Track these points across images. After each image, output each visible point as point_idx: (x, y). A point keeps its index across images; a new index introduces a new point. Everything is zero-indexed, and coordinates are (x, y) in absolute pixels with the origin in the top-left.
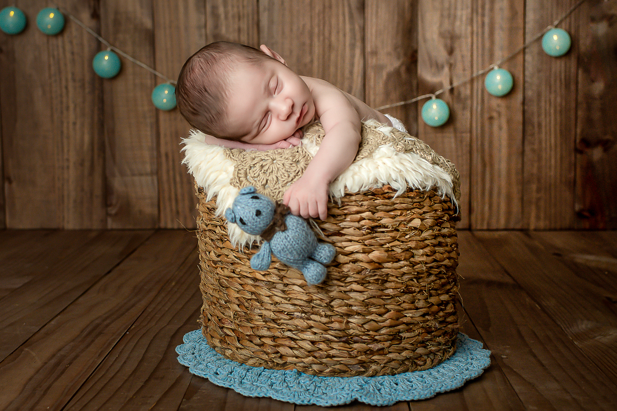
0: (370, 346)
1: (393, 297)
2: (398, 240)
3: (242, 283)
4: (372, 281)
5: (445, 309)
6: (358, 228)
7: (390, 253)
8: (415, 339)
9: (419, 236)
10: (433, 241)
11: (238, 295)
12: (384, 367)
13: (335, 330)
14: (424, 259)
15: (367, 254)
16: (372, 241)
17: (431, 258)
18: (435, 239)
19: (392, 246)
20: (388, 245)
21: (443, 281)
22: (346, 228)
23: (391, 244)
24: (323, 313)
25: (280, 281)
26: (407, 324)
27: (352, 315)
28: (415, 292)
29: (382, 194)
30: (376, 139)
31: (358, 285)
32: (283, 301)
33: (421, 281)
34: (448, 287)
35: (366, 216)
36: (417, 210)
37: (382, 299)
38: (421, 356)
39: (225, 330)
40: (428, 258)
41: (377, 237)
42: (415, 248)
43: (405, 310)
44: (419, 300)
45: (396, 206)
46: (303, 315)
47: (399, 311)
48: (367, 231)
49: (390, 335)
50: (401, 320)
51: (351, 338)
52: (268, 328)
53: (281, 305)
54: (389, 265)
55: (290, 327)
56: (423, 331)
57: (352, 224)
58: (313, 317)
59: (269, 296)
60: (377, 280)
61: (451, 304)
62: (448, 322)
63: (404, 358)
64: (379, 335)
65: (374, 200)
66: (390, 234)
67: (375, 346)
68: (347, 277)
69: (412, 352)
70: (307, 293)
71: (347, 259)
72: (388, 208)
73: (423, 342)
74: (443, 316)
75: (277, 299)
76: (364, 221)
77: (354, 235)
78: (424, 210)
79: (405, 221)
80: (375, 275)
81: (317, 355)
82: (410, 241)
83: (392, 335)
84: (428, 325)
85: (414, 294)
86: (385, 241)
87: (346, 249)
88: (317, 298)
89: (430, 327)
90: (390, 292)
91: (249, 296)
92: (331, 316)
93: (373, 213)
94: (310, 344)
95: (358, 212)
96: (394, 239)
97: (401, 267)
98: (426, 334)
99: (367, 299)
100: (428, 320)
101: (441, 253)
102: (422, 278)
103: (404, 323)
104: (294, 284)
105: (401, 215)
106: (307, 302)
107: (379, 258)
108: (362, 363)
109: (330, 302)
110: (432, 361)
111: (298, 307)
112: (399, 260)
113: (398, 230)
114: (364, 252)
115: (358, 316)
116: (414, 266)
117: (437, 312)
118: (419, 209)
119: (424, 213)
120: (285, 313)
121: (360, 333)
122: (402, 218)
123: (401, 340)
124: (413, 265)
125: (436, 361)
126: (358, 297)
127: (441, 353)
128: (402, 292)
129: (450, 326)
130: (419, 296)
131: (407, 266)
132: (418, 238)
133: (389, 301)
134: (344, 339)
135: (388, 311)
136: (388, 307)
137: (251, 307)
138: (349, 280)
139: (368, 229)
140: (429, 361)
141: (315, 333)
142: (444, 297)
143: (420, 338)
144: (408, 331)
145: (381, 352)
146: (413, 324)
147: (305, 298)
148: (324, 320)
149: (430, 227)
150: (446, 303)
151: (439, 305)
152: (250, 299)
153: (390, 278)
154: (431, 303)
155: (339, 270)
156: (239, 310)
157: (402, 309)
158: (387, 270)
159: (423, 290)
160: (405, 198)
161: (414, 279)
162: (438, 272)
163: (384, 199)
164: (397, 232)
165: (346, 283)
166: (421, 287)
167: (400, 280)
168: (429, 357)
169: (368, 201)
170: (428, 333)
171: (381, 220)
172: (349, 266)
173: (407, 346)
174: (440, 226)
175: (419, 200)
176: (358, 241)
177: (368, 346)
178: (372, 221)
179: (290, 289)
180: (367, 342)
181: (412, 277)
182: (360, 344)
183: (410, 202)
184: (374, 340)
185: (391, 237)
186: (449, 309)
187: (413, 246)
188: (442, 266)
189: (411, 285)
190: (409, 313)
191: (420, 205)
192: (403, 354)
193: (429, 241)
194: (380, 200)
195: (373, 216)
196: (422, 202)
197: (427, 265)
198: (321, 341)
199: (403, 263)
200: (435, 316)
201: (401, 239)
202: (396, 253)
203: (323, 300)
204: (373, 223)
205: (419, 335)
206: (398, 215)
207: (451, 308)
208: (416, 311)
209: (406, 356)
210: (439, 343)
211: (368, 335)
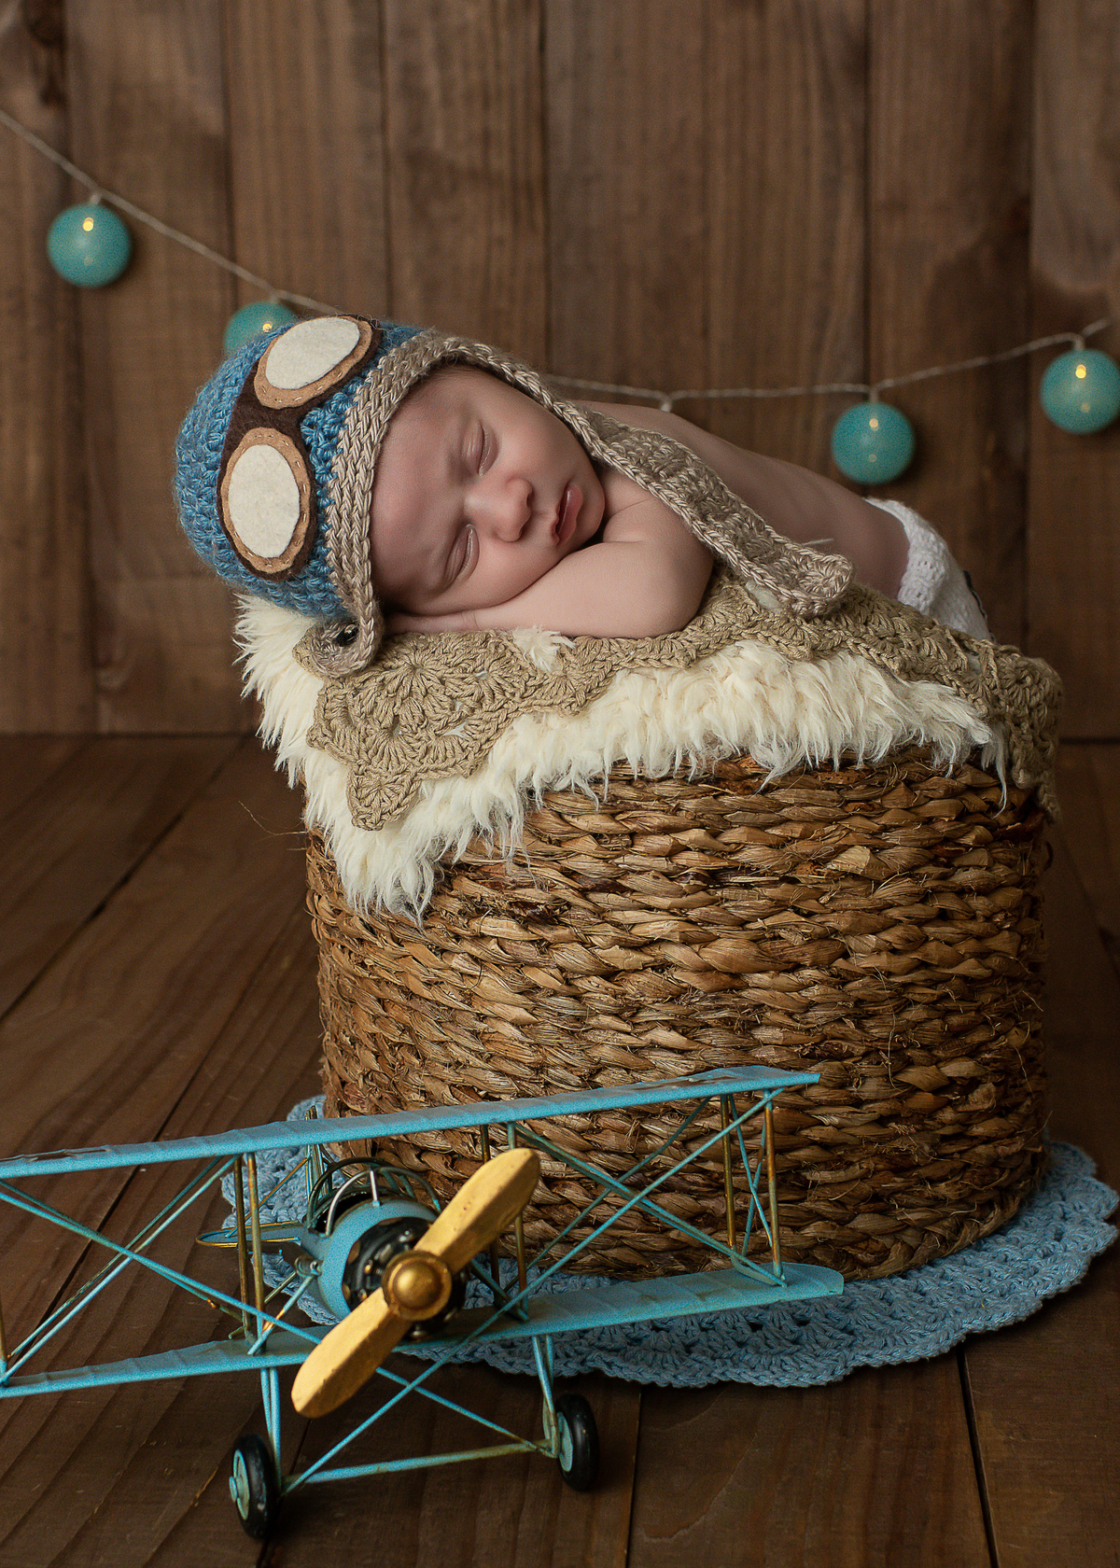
0: (704, 1203)
2: (797, 911)
3: (381, 995)
4: (710, 1022)
5: (966, 1101)
6: (667, 875)
7: (767, 945)
8: (848, 1189)
9: (867, 896)
10: (918, 910)
11: (375, 1029)
13: (608, 1152)
14: (881, 961)
15: (696, 948)
16: (712, 910)
17: (904, 960)
18: (923, 901)
19: (773, 927)
20: (759, 924)
21: (955, 1020)
22: (634, 872)
23: (769, 922)
25: (465, 1007)
26: (824, 1145)
27: (654, 1115)
28: (852, 1056)
29: (739, 780)
31: (673, 1033)
32: (474, 1060)
33: (868, 1024)
34: (978, 1037)
35: (691, 842)
36: (858, 821)
38: (866, 1237)
40: (895, 959)
41: (727, 900)
42: (846, 933)
43: (819, 1104)
44: (864, 1077)
45: (785, 812)
48: (692, 882)
50: (805, 1132)
53: (469, 1071)
54: (764, 979)
56: (880, 1166)
57: (648, 862)
59: (441, 1043)
60: (726, 1021)
61: (990, 1085)
62: (972, 1138)
65: (715, 797)
66: (768, 892)
68: (638, 1010)
69: (833, 1228)
70: (531, 1045)
71: (639, 961)
72: (762, 818)
73: (876, 1197)
74: (952, 1123)
75: (457, 1052)
76: (686, 855)
77: (655, 894)
78: (883, 821)
79: (816, 854)
80: (719, 1009)
81: (558, 1216)
82: (834, 911)
84: (897, 1149)
85: (849, 1062)
86: (752, 912)
87: (636, 930)
88: (557, 1061)
89: (907, 1155)
91: (394, 1035)
95: (665, 830)
96: (780, 906)
97: (806, 987)
98: (890, 1174)
100: (897, 1136)
101: (947, 943)
102: (874, 1014)
103: (814, 1143)
104: (498, 1018)
105: (802, 837)
106: (532, 1069)
107: (728, 960)
109: (591, 1075)
110: (911, 1251)
111: (510, 1081)
112: (796, 967)
113: (794, 881)
114: (686, 942)
115: (672, 1116)
116: (844, 984)
117: (931, 1114)
118: (869, 818)
119: (886, 829)
120: (481, 1093)
122: (806, 847)
123: (804, 1187)
124: (841, 979)
125: (923, 1252)
126: (671, 1067)
127: (945, 1228)
128: (807, 1056)
129: (981, 1149)
130: (864, 1067)
131: (822, 982)
132: (863, 902)
137: (401, 1066)
138: (644, 1016)
139: (697, 876)
140: (896, 1254)
142: (958, 1069)
143: (866, 1187)
144: (827, 1165)
146: (844, 1144)
147: (529, 1056)
149: (904, 869)
150: (971, 1084)
151: (936, 1091)
152: (400, 1045)
153: (768, 1014)
154: (908, 1085)
155: (616, 987)
156: (378, 1069)
157: (808, 1103)
158: (758, 993)
159: (878, 1050)
160: (813, 789)
161: (846, 1020)
162: (933, 995)
163: (746, 792)
164: (790, 887)
165: (639, 1024)
166: (871, 1042)
167: (798, 1022)
168: (896, 1241)
169: (696, 797)
170: (897, 1171)
171: (739, 851)
172: (642, 979)
173: (822, 1207)
174: (947, 865)
175: (866, 795)
176: (668, 910)
177: (700, 1202)
178: (708, 855)
179: (491, 1030)
180: (696, 1191)
181: (838, 1012)
182: (678, 1196)
183: (833, 801)
184: (717, 1187)
185: (770, 899)
186: (980, 1099)
187: (843, 926)
188: (950, 979)
189: (837, 1035)
190: (830, 1114)
191: (870, 808)
192: (807, 1230)
193: (902, 909)
194: (733, 795)
195: (713, 841)
196: (876, 798)
197: (892, 980)
198: (569, 1179)
199: (807, 973)
200: (920, 1122)
201: (805, 906)
202: (788, 945)
203: (573, 1069)
204: (713, 859)
205: (863, 1178)
206: (795, 838)
207: (988, 1097)
208: (852, 1109)
209: (814, 1238)
210: (936, 1198)
211: (703, 1171)
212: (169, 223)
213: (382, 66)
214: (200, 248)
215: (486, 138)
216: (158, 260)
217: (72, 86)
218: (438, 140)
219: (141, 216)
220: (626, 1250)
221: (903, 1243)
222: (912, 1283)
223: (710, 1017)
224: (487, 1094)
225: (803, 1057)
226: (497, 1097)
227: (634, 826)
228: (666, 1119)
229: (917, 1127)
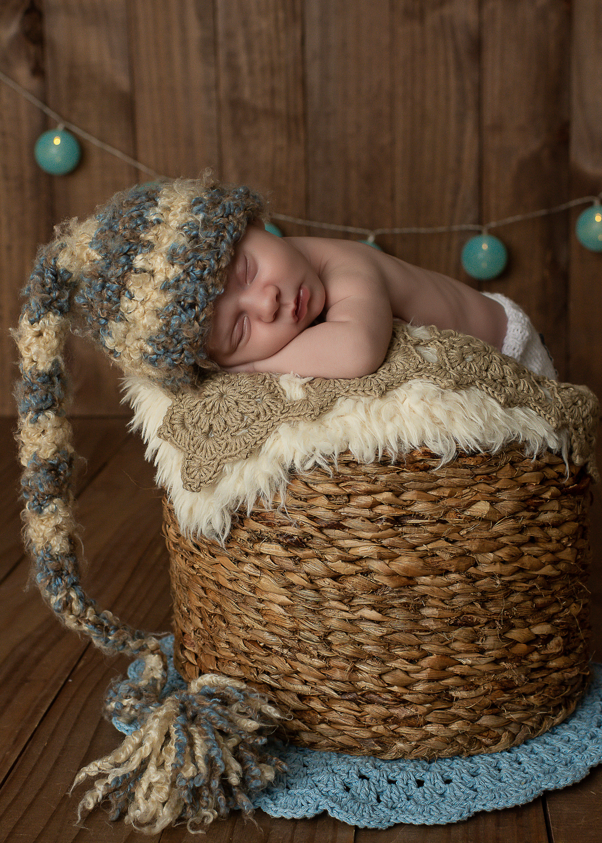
0: (393, 711)
1: (434, 632)
2: (447, 540)
3: (204, 585)
4: (395, 605)
5: (546, 648)
6: (369, 519)
7: (429, 560)
8: (477, 701)
9: (488, 530)
10: (518, 538)
11: (200, 604)
12: (417, 747)
13: (336, 681)
14: (496, 568)
15: (387, 561)
16: (396, 540)
17: (509, 568)
18: (520, 533)
19: (432, 550)
20: (424, 547)
21: (539, 601)
22: (350, 517)
23: (430, 546)
24: (315, 653)
25: (252, 594)
26: (463, 677)
27: (363, 659)
28: (479, 624)
29: (412, 463)
30: (407, 366)
31: (374, 612)
32: (257, 626)
33: (489, 605)
34: (552, 610)
35: (386, 499)
36: (482, 486)
37: (415, 635)
38: (488, 729)
39: (187, 654)
40: (504, 567)
41: (405, 534)
42: (477, 552)
43: (459, 652)
44: (486, 636)
45: (439, 482)
46: (285, 651)
47: (446, 655)
48: (384, 523)
49: (429, 694)
50: (451, 669)
51: (363, 695)
52: (239, 664)
53: (254, 632)
54: (427, 580)
55: (267, 668)
56: (496, 688)
57: (358, 511)
58: (300, 656)
59: (237, 615)
60: (405, 604)
61: (559, 638)
62: (549, 669)
63: (453, 734)
64: (409, 694)
65: (398, 473)
66: (429, 529)
67: (401, 712)
68: (353, 598)
69: (468, 724)
70: (290, 617)
71: (353, 569)
72: (426, 485)
73: (493, 706)
74: (538, 661)
75: (247, 621)
76: (381, 507)
77: (363, 530)
78: (497, 486)
79: (457, 506)
80: (400, 597)
81: (306, 718)
82: (468, 539)
83: (433, 694)
84: (505, 678)
85: (477, 628)
86: (420, 541)
87: (351, 552)
88: (305, 628)
89: (511, 680)
90: (430, 624)
91: (211, 609)
92: (328, 657)
93: (398, 495)
94: (296, 698)
95: (369, 493)
96: (437, 537)
97: (451, 584)
98: (501, 692)
99: (387, 634)
100: (505, 670)
101: (535, 557)
102: (492, 599)
103: (457, 675)
104: (271, 601)
105: (450, 496)
106: (291, 631)
107: (406, 569)
108: (378, 738)
109: (325, 636)
110: (514, 736)
111: (278, 638)
112: (447, 572)
113: (444, 522)
114: (381, 558)
116: (475, 581)
117: (525, 656)
118: (488, 484)
119: (499, 490)
121: (376, 688)
122: (451, 502)
123: (450, 701)
124: (473, 579)
125: (520, 736)
126: (372, 631)
127: (533, 722)
128: (452, 625)
129: (555, 675)
130: (486, 630)
131: (461, 581)
132: (486, 534)
133: (427, 640)
134: (350, 697)
135: (427, 654)
136: (427, 648)
137: (215, 627)
138: (356, 601)
139: (387, 520)
140: (505, 739)
141: (305, 683)
142: (541, 629)
143: (487, 700)
144: (464, 688)
145: (412, 721)
146: (475, 675)
147: (289, 624)
148: (317, 663)
149: (510, 514)
150: (549, 638)
151: (528, 643)
152: (215, 615)
153: (430, 600)
154: (512, 640)
155: (339, 585)
156: (202, 627)
157: (452, 652)
158: (423, 588)
159: (495, 620)
160: (456, 468)
161: (476, 603)
162: (526, 587)
163: (416, 470)
164: (443, 526)
165: (353, 606)
166: (490, 615)
167: (447, 605)
168: (505, 730)
169: (386, 474)
170: (505, 690)
171: (412, 505)
172: (355, 580)
173: (462, 713)
174: (535, 511)
175: (487, 471)
176: (370, 540)
177: (390, 710)
178: (394, 507)
179: (266, 608)
180: (387, 704)
181: (471, 599)
182: (377, 707)
183: (468, 475)
184: (400, 702)
185: (431, 533)
186: (553, 646)
187: (474, 548)
188: (536, 578)
189: (470, 612)
190: (466, 658)
191: (489, 479)
192: (453, 726)
193: (508, 537)
194: (408, 472)
195: (397, 499)
196: (493, 472)
197: (502, 579)
198: (313, 696)
199: (453, 576)
200: (519, 661)
201: (452, 537)
202: (441, 560)
203: (315, 632)
204: (398, 510)
205: (485, 694)
206: (445, 497)
207: (558, 645)
208: (479, 655)
209: (457, 731)
210: (528, 705)
211: (390, 692)
212: (102, 140)
213: (215, 53)
214: (118, 153)
215: (273, 92)
216: (95, 160)
217: (48, 65)
218: (246, 93)
219: (85, 136)
220: (346, 737)
221: (509, 732)
222: (513, 756)
223: (396, 602)
224: (264, 645)
225: (450, 625)
226: (270, 647)
227: (350, 490)
228: (369, 662)
229: (517, 664)
